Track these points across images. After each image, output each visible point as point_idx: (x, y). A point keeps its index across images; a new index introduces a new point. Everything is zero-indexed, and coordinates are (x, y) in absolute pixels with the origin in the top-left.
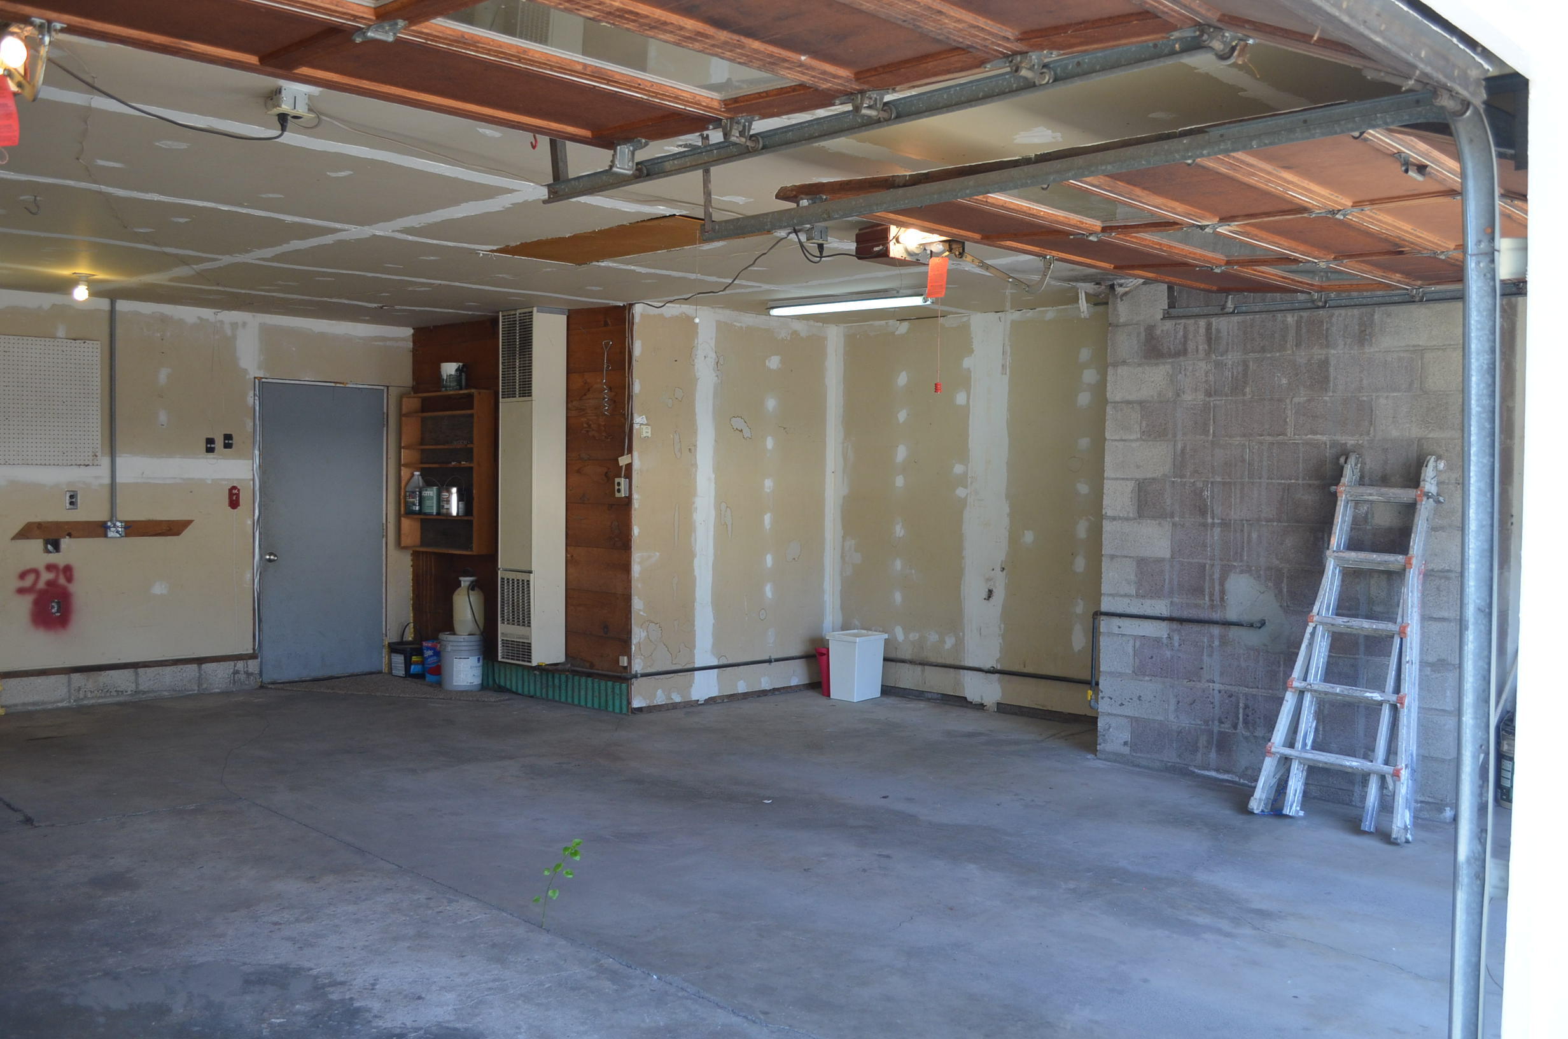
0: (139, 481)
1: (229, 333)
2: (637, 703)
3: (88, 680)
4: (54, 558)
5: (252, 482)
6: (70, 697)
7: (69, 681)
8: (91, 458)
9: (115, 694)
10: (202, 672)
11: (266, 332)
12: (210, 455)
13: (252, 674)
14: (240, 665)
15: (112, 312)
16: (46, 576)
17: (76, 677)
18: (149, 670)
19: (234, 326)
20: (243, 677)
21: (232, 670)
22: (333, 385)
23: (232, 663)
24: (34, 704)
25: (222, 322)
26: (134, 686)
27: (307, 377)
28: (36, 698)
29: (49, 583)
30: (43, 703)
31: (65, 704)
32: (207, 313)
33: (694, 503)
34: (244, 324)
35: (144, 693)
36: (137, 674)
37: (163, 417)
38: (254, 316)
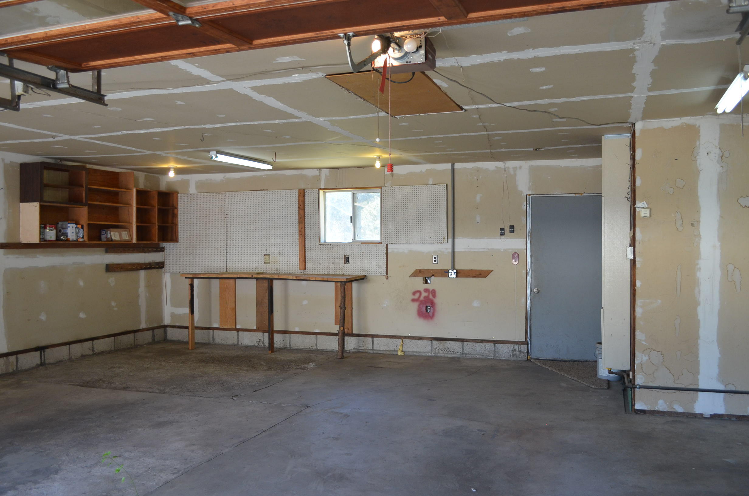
0: (466, 250)
1: (512, 173)
2: (638, 406)
3: (440, 345)
4: (426, 286)
5: (525, 251)
6: (432, 352)
7: (432, 344)
8: (442, 239)
9: (453, 353)
10: (496, 348)
11: (532, 170)
12: (503, 237)
13: (523, 352)
14: (516, 347)
15: (453, 170)
16: (424, 294)
17: (434, 342)
18: (469, 343)
19: (515, 169)
20: (518, 353)
21: (512, 349)
22: (574, 195)
23: (512, 345)
24: (416, 352)
25: (508, 168)
26: (461, 350)
27: (557, 192)
28: (418, 350)
29: (425, 297)
30: (420, 352)
31: (430, 354)
32: (499, 164)
33: (698, 264)
34: (520, 167)
35: (467, 354)
36: (463, 345)
37: (478, 219)
38: (526, 162)
